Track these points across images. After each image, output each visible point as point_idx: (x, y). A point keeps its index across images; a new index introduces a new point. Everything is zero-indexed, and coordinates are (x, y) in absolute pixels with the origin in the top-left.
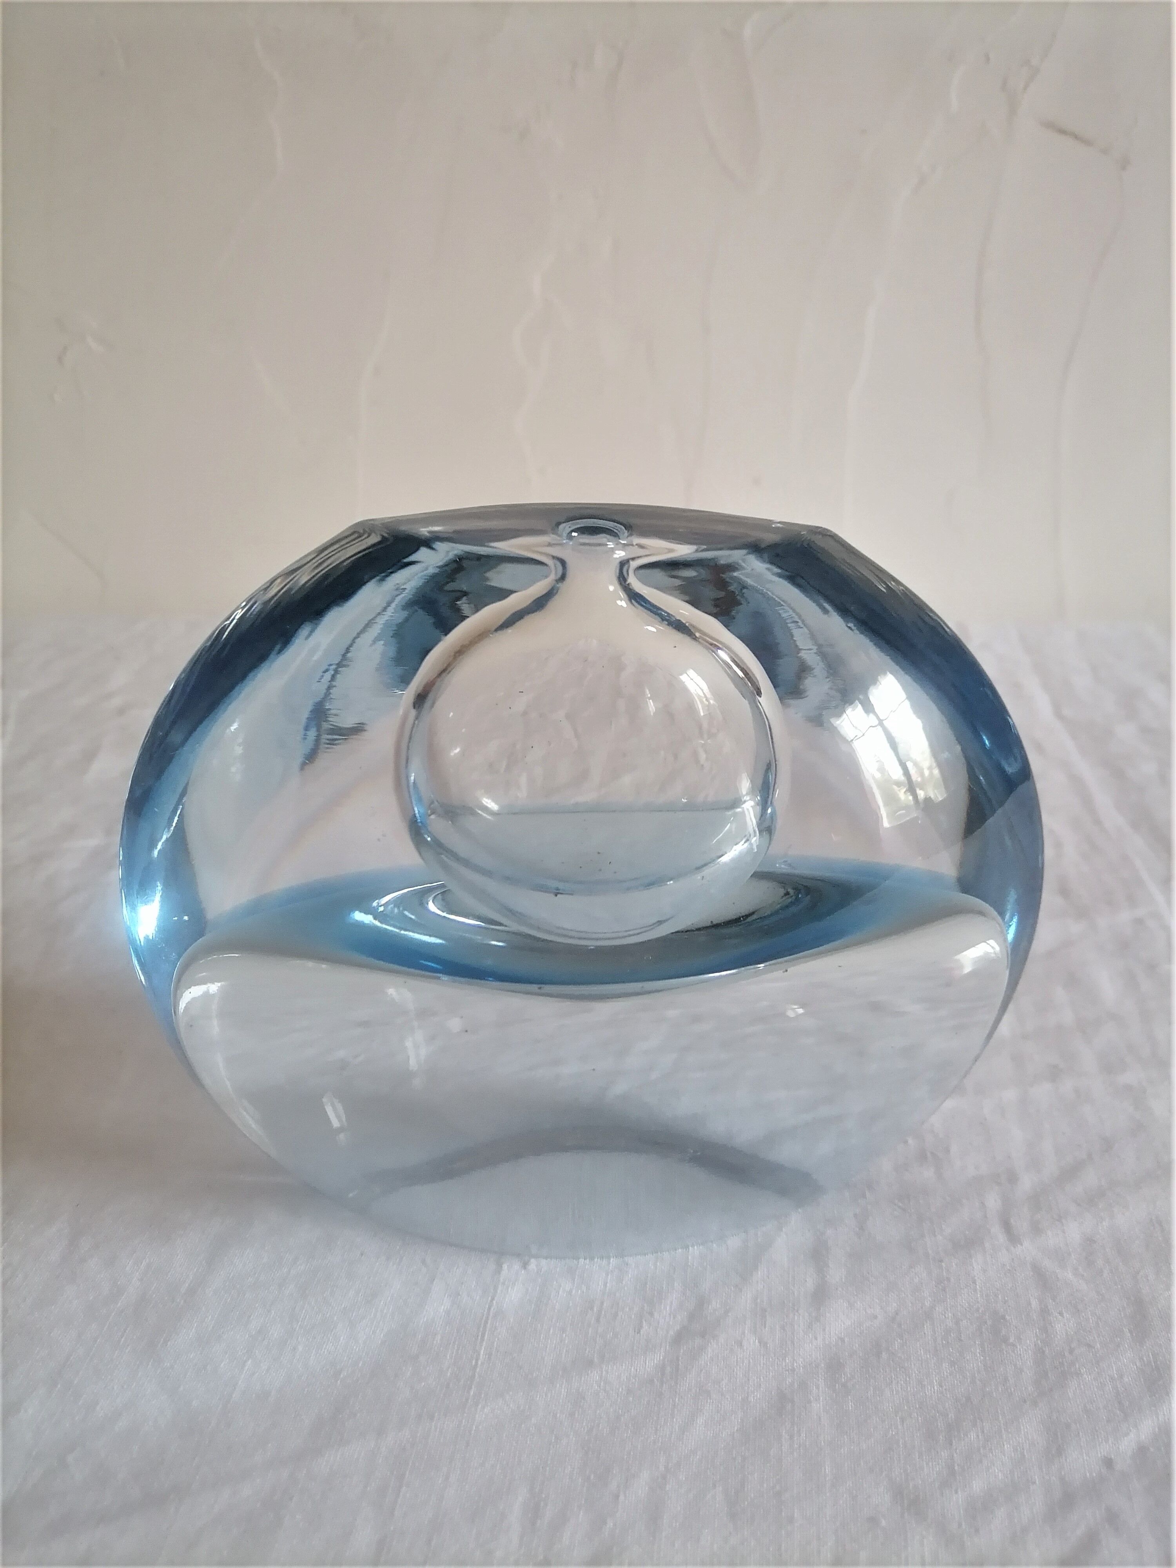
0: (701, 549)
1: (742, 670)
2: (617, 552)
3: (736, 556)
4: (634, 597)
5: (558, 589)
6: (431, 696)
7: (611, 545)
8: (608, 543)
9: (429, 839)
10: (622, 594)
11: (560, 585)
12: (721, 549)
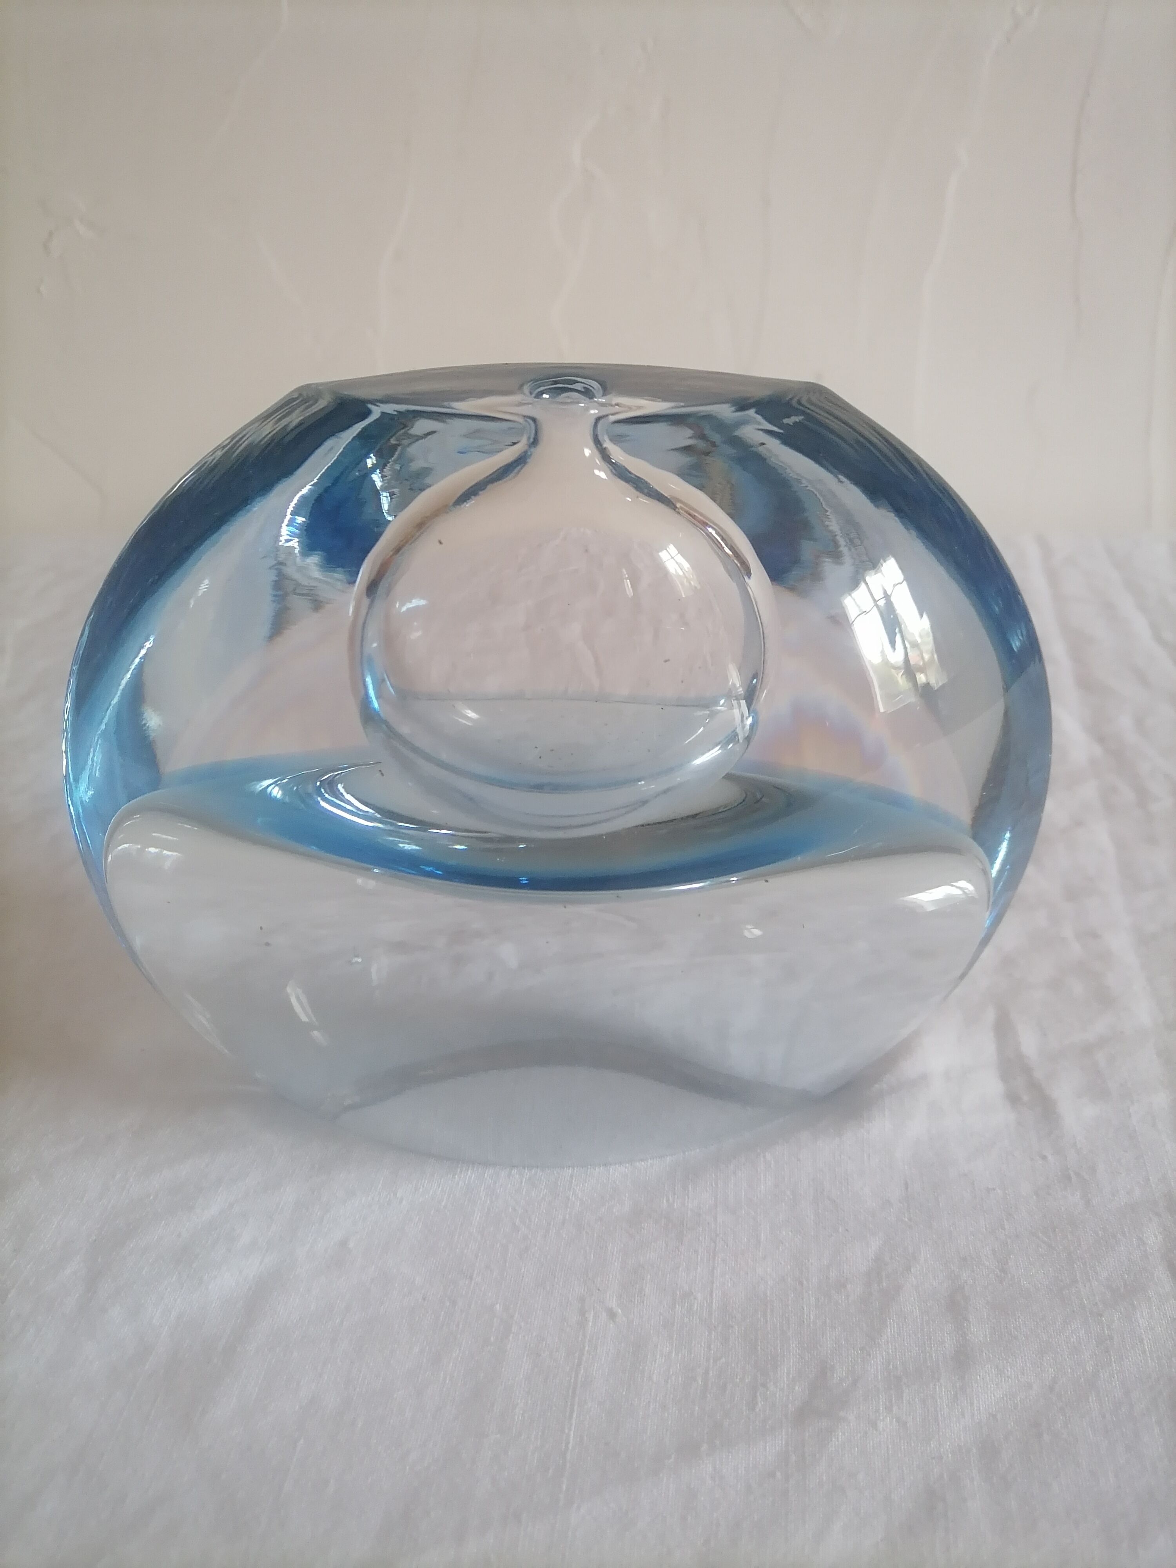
1: (731, 548)
11: (532, 450)
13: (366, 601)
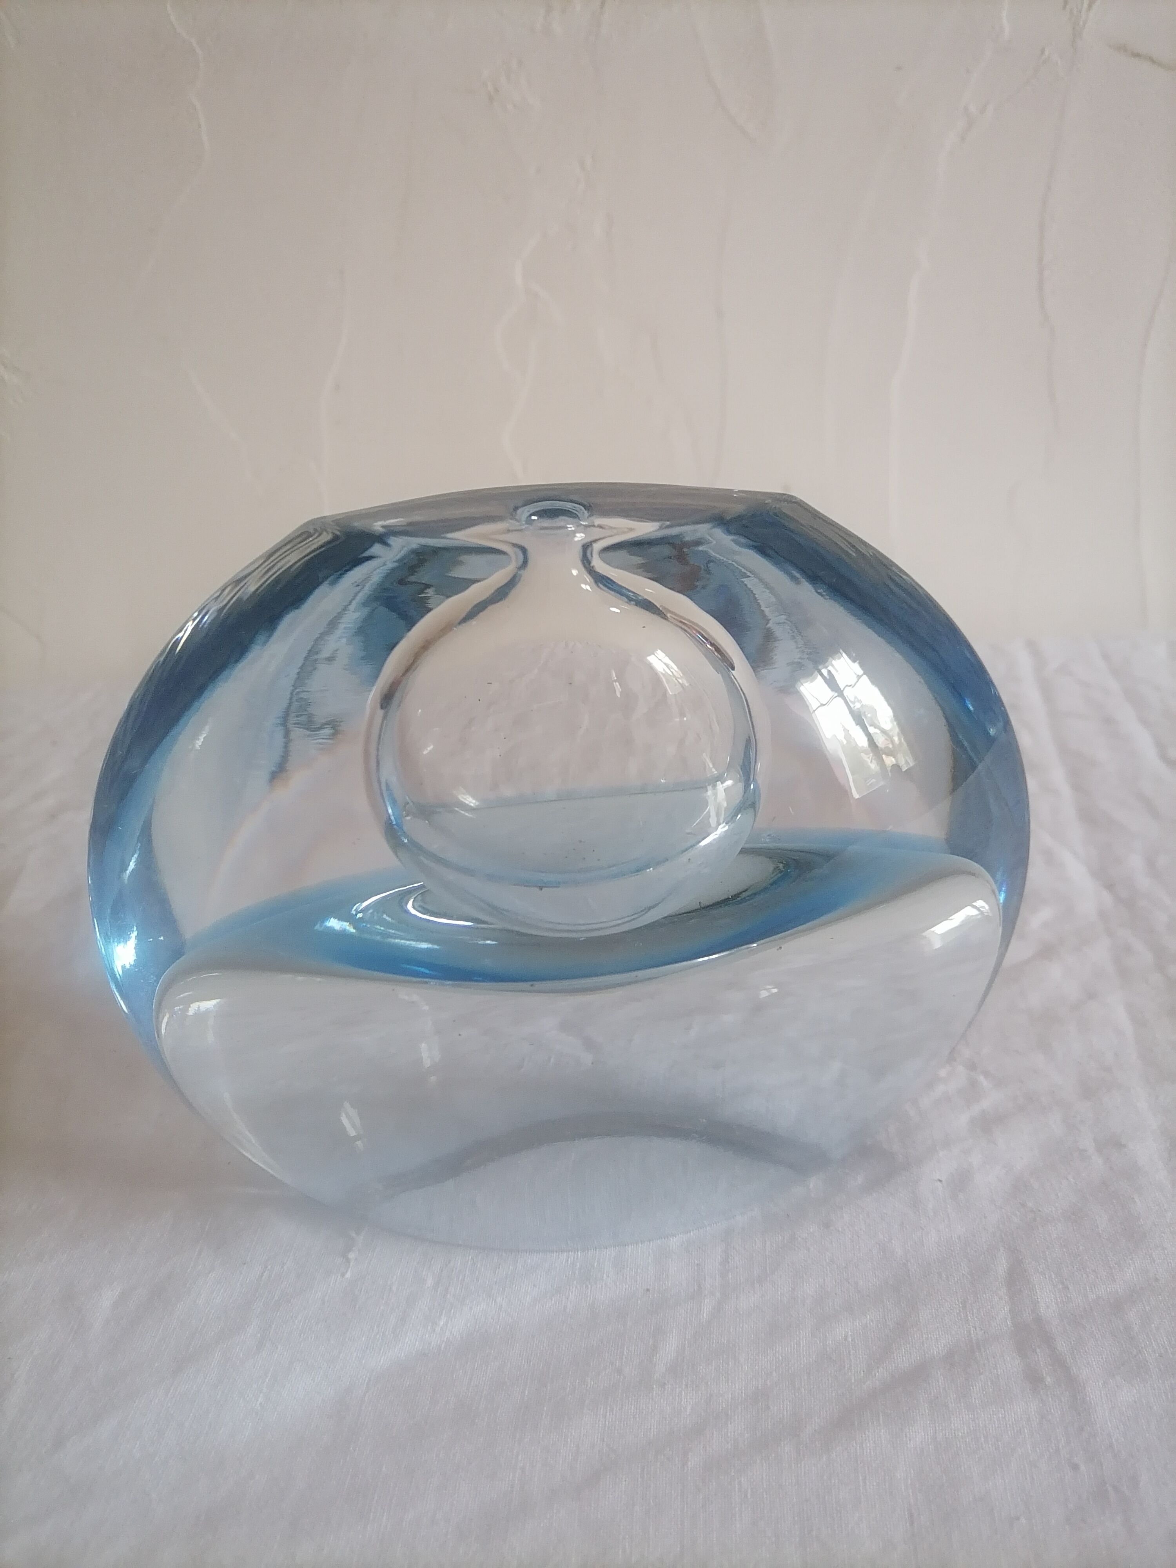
0: (665, 526)
2: (578, 535)
3: (703, 530)
4: (601, 580)
5: (521, 576)
6: (397, 695)
7: (571, 527)
8: (568, 526)
9: (406, 841)
10: (588, 578)
11: (521, 572)
12: (687, 524)
13: (380, 713)
